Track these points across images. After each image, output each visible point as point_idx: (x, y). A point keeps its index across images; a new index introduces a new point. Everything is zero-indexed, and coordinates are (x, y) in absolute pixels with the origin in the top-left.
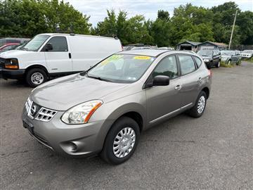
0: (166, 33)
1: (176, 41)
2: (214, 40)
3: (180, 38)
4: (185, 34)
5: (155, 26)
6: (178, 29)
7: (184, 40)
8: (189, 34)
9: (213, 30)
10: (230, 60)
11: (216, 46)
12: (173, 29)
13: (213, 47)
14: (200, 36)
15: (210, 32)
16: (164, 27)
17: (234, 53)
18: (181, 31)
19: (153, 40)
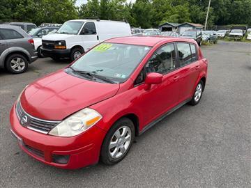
0: (147, 14)
1: (157, 22)
2: (190, 21)
3: (160, 19)
4: (165, 16)
5: (136, 8)
6: (158, 11)
7: (164, 22)
8: (168, 15)
9: (189, 11)
10: (209, 39)
11: (194, 27)
12: (153, 10)
13: (191, 28)
14: (178, 18)
15: (187, 13)
16: (145, 9)
17: (212, 32)
18: (161, 13)
19: (135, 21)
